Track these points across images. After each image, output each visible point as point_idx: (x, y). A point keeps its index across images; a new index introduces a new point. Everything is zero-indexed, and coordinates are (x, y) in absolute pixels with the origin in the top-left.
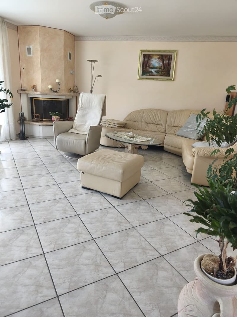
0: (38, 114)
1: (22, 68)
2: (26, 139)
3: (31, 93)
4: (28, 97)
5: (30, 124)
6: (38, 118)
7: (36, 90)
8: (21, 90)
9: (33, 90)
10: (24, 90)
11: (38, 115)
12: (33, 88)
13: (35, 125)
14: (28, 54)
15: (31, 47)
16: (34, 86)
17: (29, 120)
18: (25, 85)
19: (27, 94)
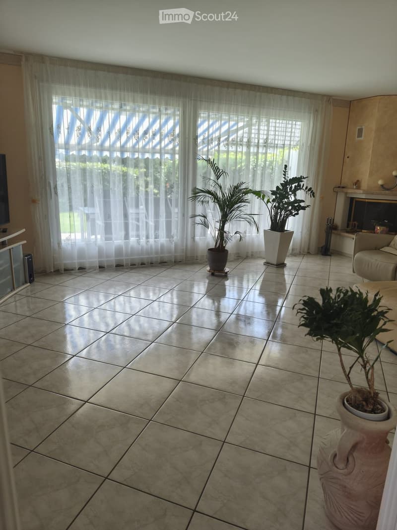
0: (355, 222)
1: (346, 157)
2: (330, 255)
3: (350, 192)
4: (347, 198)
5: (340, 235)
6: (355, 227)
7: (359, 188)
8: (339, 187)
9: (355, 187)
10: (343, 187)
11: (355, 224)
12: (356, 185)
13: (349, 237)
14: (358, 137)
15: (363, 127)
16: (358, 181)
17: (341, 230)
18: (346, 181)
19: (346, 193)
